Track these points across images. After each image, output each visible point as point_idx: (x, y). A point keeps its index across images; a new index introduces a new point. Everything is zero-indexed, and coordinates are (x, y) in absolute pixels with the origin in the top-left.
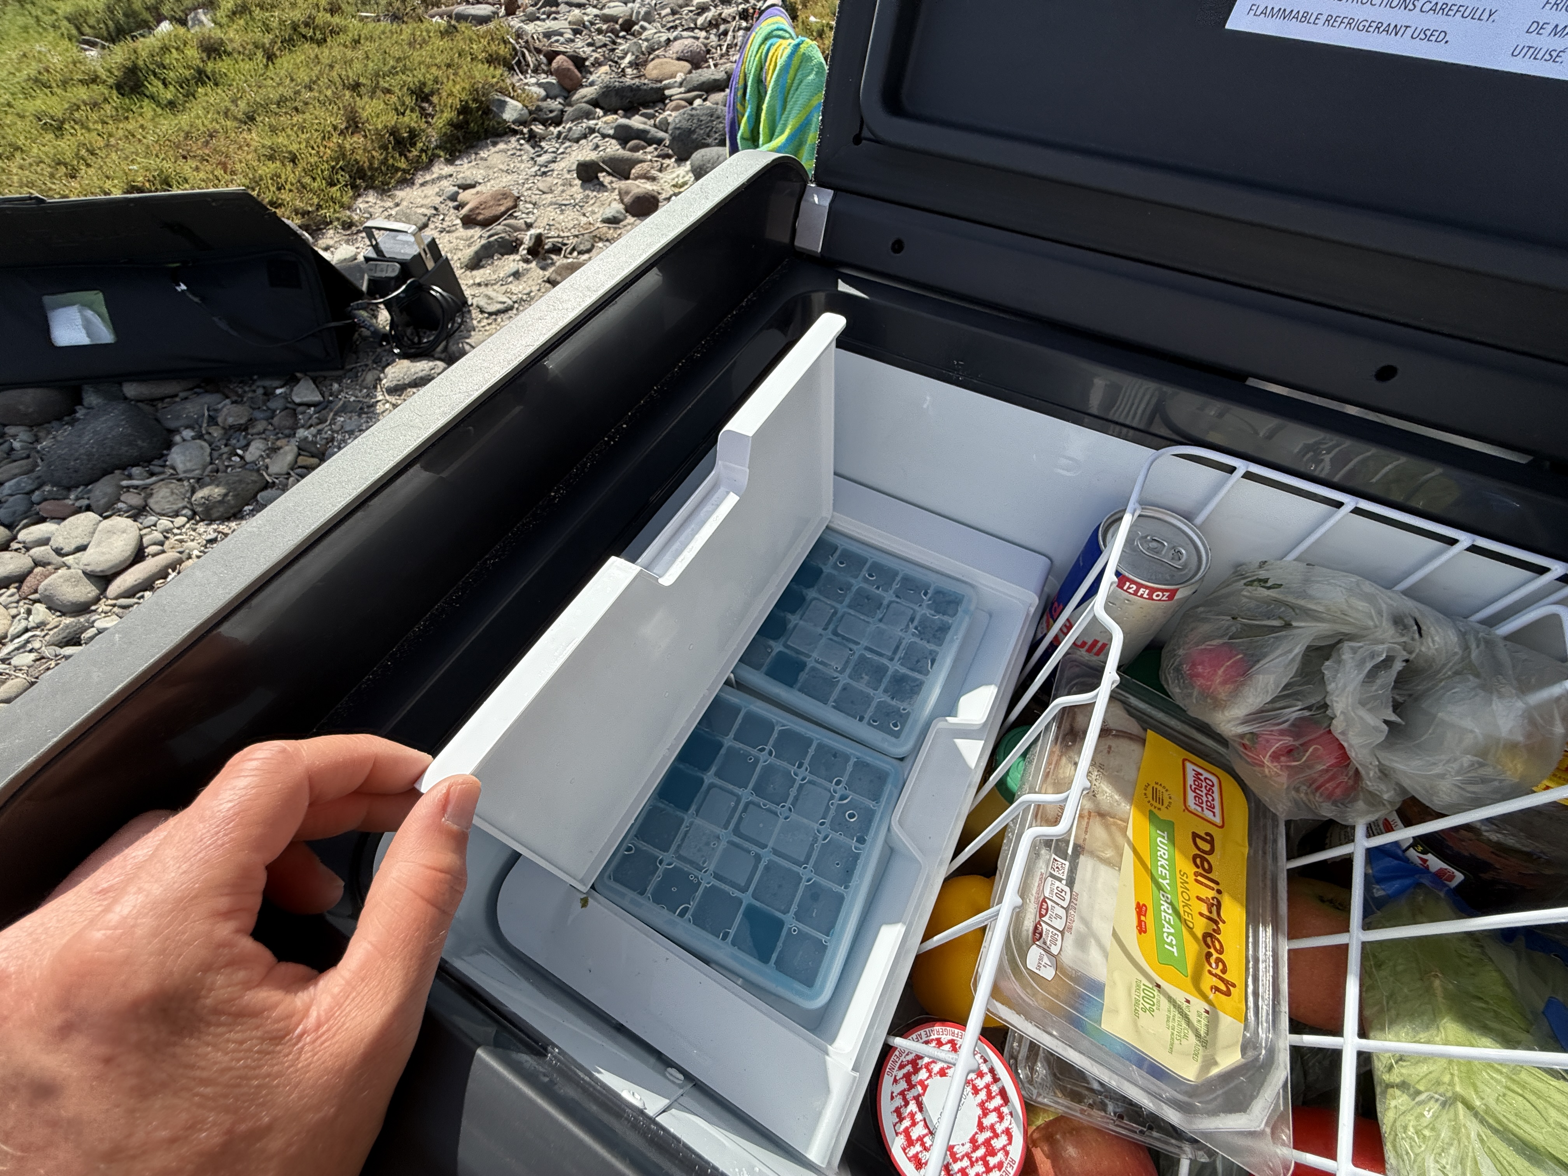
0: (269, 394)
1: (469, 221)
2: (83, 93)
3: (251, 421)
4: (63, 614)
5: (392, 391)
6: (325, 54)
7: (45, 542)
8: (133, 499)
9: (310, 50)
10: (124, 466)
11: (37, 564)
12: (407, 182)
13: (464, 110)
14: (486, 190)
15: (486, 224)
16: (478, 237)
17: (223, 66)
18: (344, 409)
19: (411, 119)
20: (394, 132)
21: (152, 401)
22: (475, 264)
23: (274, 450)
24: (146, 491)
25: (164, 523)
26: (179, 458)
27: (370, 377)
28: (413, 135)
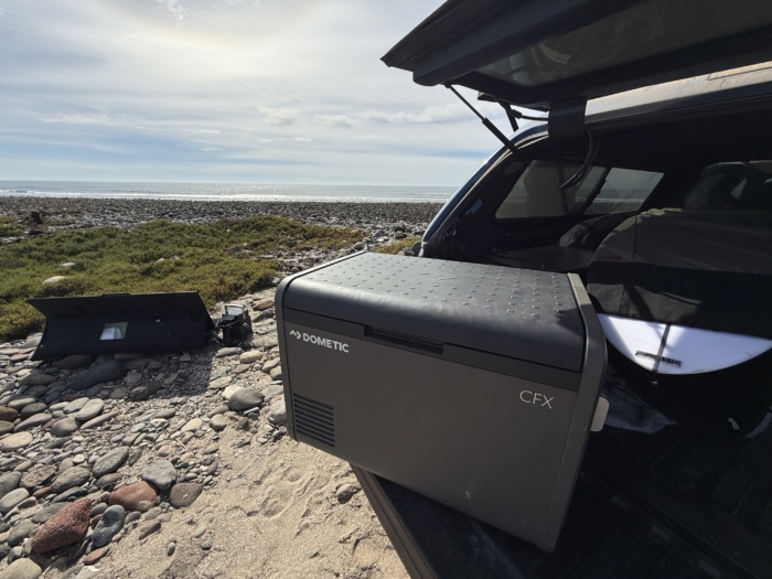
0: (170, 358)
1: (255, 309)
2: (130, 275)
3: (161, 367)
4: (58, 436)
5: (218, 357)
6: (216, 266)
7: (61, 409)
8: (105, 393)
9: (212, 265)
10: (105, 381)
11: (54, 417)
12: (236, 299)
13: (261, 279)
14: (263, 301)
15: (261, 310)
16: (258, 313)
17: (181, 268)
18: (199, 363)
19: (242, 282)
20: (235, 285)
21: (123, 361)
22: (257, 320)
23: (167, 377)
24: (111, 390)
25: (115, 401)
26: (129, 379)
27: (211, 353)
28: (241, 286)
